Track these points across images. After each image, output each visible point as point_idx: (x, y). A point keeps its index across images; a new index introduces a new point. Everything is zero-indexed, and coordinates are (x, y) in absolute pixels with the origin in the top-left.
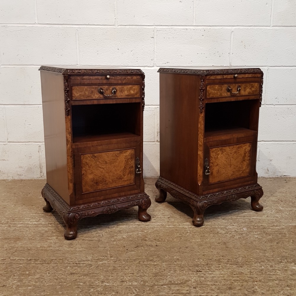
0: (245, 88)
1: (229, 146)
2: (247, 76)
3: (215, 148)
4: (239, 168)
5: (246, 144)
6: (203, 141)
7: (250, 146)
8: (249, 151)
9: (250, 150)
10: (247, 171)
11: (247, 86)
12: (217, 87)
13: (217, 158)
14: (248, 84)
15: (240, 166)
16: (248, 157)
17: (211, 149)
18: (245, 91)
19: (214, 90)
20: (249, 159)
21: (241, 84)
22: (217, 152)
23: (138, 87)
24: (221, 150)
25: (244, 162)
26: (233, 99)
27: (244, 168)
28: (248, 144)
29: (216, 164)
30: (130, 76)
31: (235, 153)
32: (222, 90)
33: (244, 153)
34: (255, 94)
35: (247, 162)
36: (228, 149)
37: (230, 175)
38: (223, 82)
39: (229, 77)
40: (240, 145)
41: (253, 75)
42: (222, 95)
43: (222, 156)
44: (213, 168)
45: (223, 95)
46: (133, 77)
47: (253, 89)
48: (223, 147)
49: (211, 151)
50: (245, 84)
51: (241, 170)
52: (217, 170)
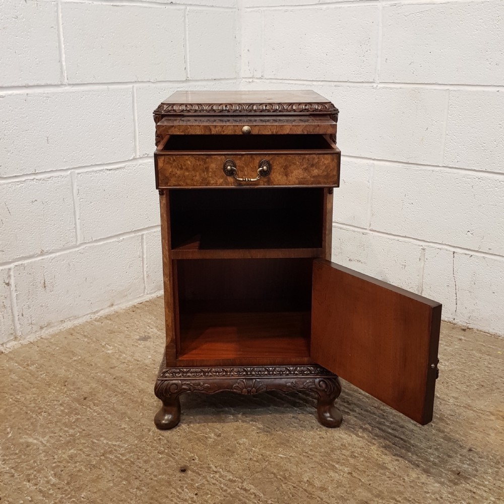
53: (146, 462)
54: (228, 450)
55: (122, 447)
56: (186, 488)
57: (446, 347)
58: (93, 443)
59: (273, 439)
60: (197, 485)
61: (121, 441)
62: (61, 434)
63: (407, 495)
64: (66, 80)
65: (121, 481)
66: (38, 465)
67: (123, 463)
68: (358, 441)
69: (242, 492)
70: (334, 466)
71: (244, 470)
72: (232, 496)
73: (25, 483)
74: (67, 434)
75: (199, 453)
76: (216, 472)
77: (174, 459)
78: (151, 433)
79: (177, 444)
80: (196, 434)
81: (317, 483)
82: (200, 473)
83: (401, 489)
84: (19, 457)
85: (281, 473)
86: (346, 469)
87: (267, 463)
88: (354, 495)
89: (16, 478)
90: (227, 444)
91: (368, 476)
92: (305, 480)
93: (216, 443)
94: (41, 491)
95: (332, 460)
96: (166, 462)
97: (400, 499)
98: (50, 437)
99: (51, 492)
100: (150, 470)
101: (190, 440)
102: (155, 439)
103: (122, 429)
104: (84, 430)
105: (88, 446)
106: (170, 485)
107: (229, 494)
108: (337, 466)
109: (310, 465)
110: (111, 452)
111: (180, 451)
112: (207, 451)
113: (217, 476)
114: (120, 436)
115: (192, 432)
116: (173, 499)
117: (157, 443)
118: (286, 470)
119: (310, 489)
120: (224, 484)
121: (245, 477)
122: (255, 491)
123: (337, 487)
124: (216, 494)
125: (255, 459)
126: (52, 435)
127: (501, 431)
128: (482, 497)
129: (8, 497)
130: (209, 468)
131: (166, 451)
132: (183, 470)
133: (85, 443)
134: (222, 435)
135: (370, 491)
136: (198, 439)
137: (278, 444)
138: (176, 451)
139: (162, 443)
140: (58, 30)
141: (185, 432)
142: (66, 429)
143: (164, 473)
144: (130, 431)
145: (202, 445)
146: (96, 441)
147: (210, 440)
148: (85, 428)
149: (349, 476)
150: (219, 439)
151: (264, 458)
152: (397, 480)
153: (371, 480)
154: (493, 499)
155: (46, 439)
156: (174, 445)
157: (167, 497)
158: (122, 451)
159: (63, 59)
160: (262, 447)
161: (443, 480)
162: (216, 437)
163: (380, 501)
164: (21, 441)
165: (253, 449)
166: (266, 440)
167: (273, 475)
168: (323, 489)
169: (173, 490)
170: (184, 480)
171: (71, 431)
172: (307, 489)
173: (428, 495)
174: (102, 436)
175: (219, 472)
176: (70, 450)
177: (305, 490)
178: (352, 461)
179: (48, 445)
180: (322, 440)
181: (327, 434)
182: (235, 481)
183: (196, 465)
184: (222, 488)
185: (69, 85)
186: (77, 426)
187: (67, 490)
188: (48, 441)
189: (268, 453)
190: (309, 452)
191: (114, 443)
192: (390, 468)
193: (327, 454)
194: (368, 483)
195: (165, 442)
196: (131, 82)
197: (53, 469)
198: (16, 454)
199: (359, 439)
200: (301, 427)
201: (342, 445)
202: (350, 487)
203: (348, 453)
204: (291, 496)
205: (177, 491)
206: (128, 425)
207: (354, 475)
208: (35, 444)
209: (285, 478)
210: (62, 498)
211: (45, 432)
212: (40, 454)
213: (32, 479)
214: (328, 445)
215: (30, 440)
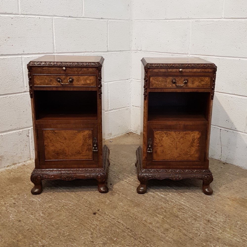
0: (193, 81)
1: (175, 131)
2: (195, 70)
3: (159, 131)
4: (187, 152)
5: (194, 132)
6: (146, 124)
7: (200, 134)
8: (198, 139)
9: (200, 138)
10: (197, 155)
11: (196, 80)
12: (160, 79)
13: (162, 140)
14: (197, 78)
15: (188, 150)
16: (197, 144)
17: (154, 131)
18: (193, 84)
19: (158, 81)
20: (199, 146)
21: (188, 78)
22: (161, 134)
23: (94, 78)
24: (166, 133)
25: (192, 147)
26: (179, 91)
27: (193, 153)
28: (197, 132)
29: (160, 145)
30: (86, 68)
31: (182, 138)
32: (166, 81)
33: (193, 140)
34: (205, 87)
35: (196, 148)
36: (173, 133)
37: (176, 157)
38: (168, 75)
39: (174, 70)
40: (188, 132)
41: (203, 70)
42: (166, 86)
43: (167, 139)
44: (157, 147)
45: (168, 86)
46: (89, 69)
47: (203, 83)
48: (168, 131)
49: (155, 134)
50: (192, 78)
51: (189, 154)
52: (162, 150)
53: (80, 210)
54: (114, 207)
55: (71, 204)
56: (95, 220)
57: (214, 171)
59: (133, 204)
60: (99, 219)
61: (71, 202)
62: (46, 198)
63: (185, 227)
64: (55, 51)
65: (69, 217)
66: (36, 209)
67: (70, 210)
68: (169, 206)
69: (117, 223)
71: (119, 215)
72: (113, 224)
73: (30, 215)
74: (49, 198)
75: (102, 208)
76: (108, 215)
77: (91, 209)
78: (83, 199)
79: (93, 204)
80: (101, 200)
81: (149, 221)
82: (101, 215)
83: (183, 225)
84: (29, 206)
85: (134, 217)
86: (161, 217)
87: (129, 213)
88: (163, 226)
89: (27, 214)
90: (114, 204)
91: (170, 219)
92: (144, 220)
93: (109, 204)
94: (37, 219)
95: (156, 213)
96: (88, 210)
97: (182, 229)
98: (42, 199)
99: (41, 219)
100: (81, 213)
101: (99, 202)
102: (85, 201)
103: (72, 197)
104: (56, 197)
105: (57, 203)
106: (89, 219)
107: (112, 223)
108: (158, 215)
109: (147, 214)
110: (66, 206)
111: (94, 206)
112: (105, 207)
113: (108, 216)
114: (70, 200)
115: (100, 199)
116: (89, 224)
117: (85, 203)
118: (137, 216)
119: (145, 223)
120: (110, 220)
121: (119, 218)
122: (123, 223)
123: (157, 223)
124: (107, 223)
125: (124, 211)
126: (43, 198)
127: (231, 205)
128: (216, 230)
129: (24, 220)
130: (105, 213)
131: (88, 206)
132: (95, 214)
133: (56, 202)
134: (112, 201)
135: (170, 225)
136: (102, 202)
137: (135, 205)
139: (87, 203)
140: (53, 30)
141: (97, 199)
142: (49, 196)
143: (87, 214)
144: (75, 198)
145: (103, 205)
146: (60, 201)
147: (107, 203)
148: (56, 196)
149: (162, 219)
150: (111, 202)
151: (128, 211)
152: (182, 222)
153: (171, 221)
154: (221, 231)
155: (40, 199)
156: (92, 204)
157: (87, 223)
158: (71, 205)
159: (54, 42)
160: (128, 206)
161: (201, 223)
162: (109, 202)
163: (173, 229)
164: (30, 200)
165: (124, 207)
166: (130, 204)
167: (131, 217)
168: (150, 223)
169: (90, 221)
170: (94, 217)
171: (51, 197)
172: (144, 223)
173: (194, 228)
174: (63, 199)
175: (109, 215)
176: (49, 204)
177: (143, 224)
178: (164, 214)
179: (41, 202)
180: (154, 205)
181: (156, 203)
182: (115, 219)
183: (100, 212)
184: (109, 221)
185: (57, 53)
186: (53, 195)
187: (47, 219)
188: (41, 200)
189: (130, 209)
190: (147, 210)
191: (68, 202)
192: (180, 217)
193: (155, 211)
194: (170, 222)
195: (89, 203)
196: (83, 52)
197: (42, 211)
198: (28, 204)
199: (169, 205)
200: (145, 199)
201: (161, 207)
202: (162, 223)
203: (163, 211)
204: (137, 225)
205: (91, 221)
206: (74, 195)
207: (165, 219)
208: (36, 201)
209: (136, 219)
210: (45, 222)
211: (40, 197)
212: (37, 205)
213: (33, 214)
214: (156, 207)
215: (34, 200)
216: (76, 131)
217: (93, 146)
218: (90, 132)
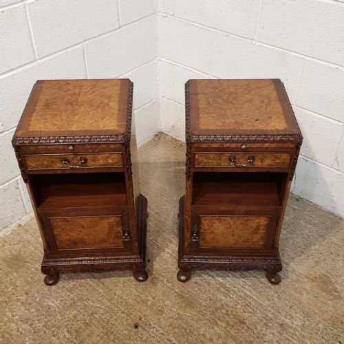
53: (115, 320)
54: (160, 310)
55: (101, 308)
56: (139, 341)
58: (85, 305)
59: (184, 301)
60: (144, 338)
61: (100, 304)
62: (66, 298)
64: (37, 56)
65: (104, 336)
66: (57, 324)
67: (103, 321)
69: (168, 342)
70: (216, 322)
71: (169, 326)
73: (52, 338)
74: (69, 298)
75: (144, 313)
76: (154, 328)
77: (130, 317)
79: (131, 305)
80: (141, 298)
82: (146, 328)
85: (189, 328)
87: (181, 321)
89: (48, 334)
90: (159, 305)
92: (201, 333)
94: (62, 343)
96: (126, 320)
98: (60, 300)
100: (118, 327)
101: (138, 303)
102: (119, 301)
103: (100, 293)
104: (79, 294)
105: (83, 308)
106: (130, 338)
110: (96, 313)
111: (133, 311)
112: (148, 311)
113: (155, 330)
114: (99, 299)
115: (139, 296)
117: (120, 305)
120: (159, 337)
121: (170, 332)
122: (175, 342)
125: (174, 317)
126: (62, 299)
130: (150, 324)
131: (126, 311)
133: (81, 306)
134: (156, 298)
136: (143, 302)
137: (186, 305)
138: (131, 311)
139: (123, 305)
141: (135, 296)
142: (69, 294)
144: (104, 295)
145: (145, 306)
146: (86, 303)
147: (149, 302)
150: (154, 301)
155: (58, 302)
158: (102, 311)
160: (178, 307)
162: (152, 300)
164: (45, 304)
165: (173, 309)
166: (180, 302)
167: (184, 330)
169: (132, 343)
171: (72, 296)
174: (89, 300)
176: (73, 311)
179: (60, 307)
182: (164, 335)
183: (143, 322)
184: (157, 340)
185: (40, 59)
186: (74, 291)
188: (60, 304)
189: (181, 313)
190: (204, 312)
191: (97, 305)
196: (82, 42)
205: (134, 343)
209: (191, 332)
211: (57, 296)
212: (57, 314)
213: (56, 335)
215: (50, 303)
216: (98, 219)
217: (124, 235)
218: (118, 219)
